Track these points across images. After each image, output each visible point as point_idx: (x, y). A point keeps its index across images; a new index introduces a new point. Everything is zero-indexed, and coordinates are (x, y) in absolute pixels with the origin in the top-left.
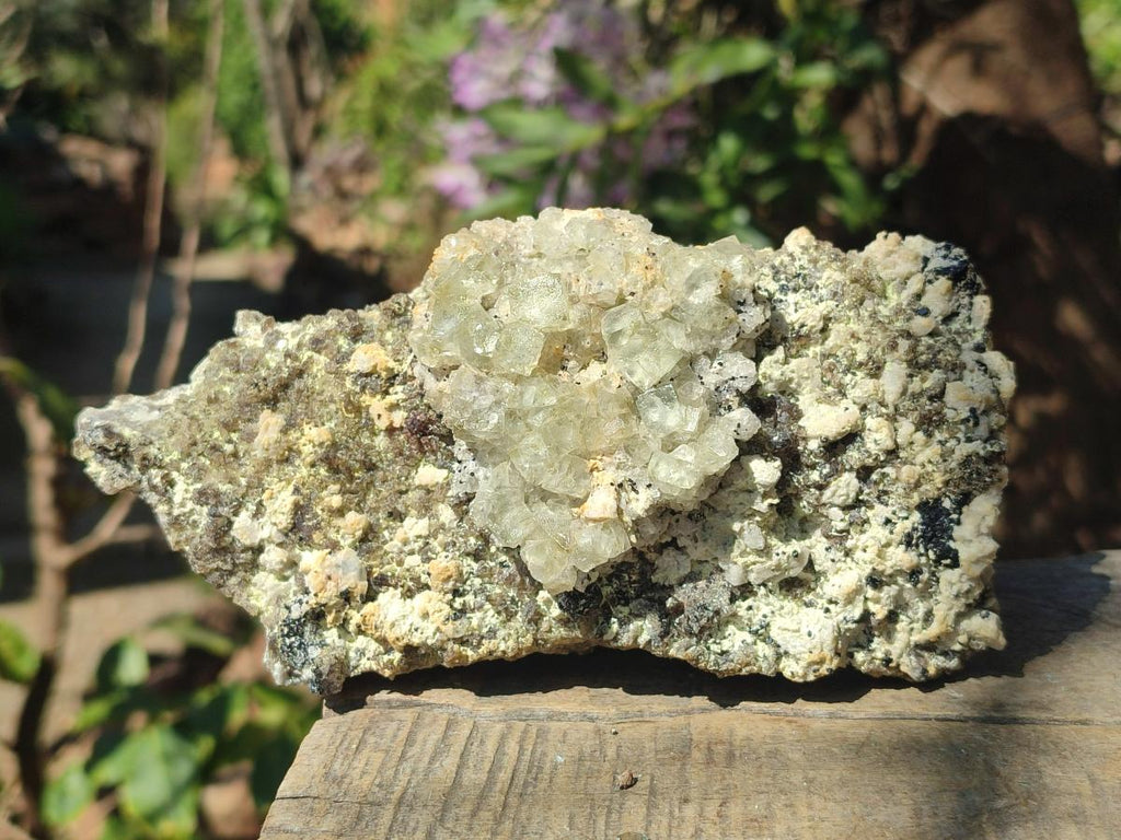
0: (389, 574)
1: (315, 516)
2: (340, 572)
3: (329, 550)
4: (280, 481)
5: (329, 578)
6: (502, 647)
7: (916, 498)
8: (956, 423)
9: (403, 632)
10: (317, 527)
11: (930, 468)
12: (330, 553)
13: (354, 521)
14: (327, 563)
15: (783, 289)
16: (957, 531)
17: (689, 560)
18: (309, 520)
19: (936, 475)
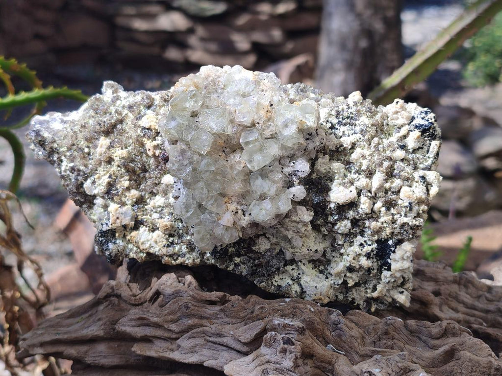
0: (145, 220)
1: (117, 189)
2: (123, 216)
3: (120, 206)
4: (104, 171)
5: (118, 218)
6: (187, 262)
7: (376, 237)
8: (402, 207)
9: (146, 247)
10: (117, 194)
11: (385, 225)
12: (120, 207)
13: (134, 193)
14: (118, 212)
15: (340, 123)
16: (392, 256)
17: (270, 243)
18: (114, 190)
19: (387, 229)
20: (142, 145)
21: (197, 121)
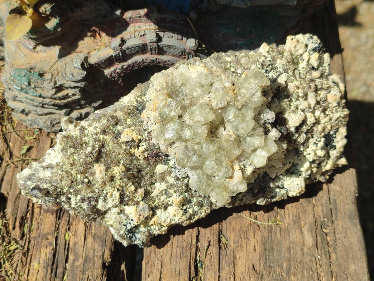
0: (157, 205)
1: (127, 196)
2: (143, 211)
3: (136, 206)
4: (112, 188)
5: (140, 215)
7: (323, 134)
8: (332, 108)
10: (129, 200)
11: (326, 124)
12: (137, 207)
13: (141, 191)
14: (138, 211)
16: (335, 140)
17: (257, 174)
18: (126, 198)
19: (328, 126)
20: (131, 155)
21: (184, 121)
